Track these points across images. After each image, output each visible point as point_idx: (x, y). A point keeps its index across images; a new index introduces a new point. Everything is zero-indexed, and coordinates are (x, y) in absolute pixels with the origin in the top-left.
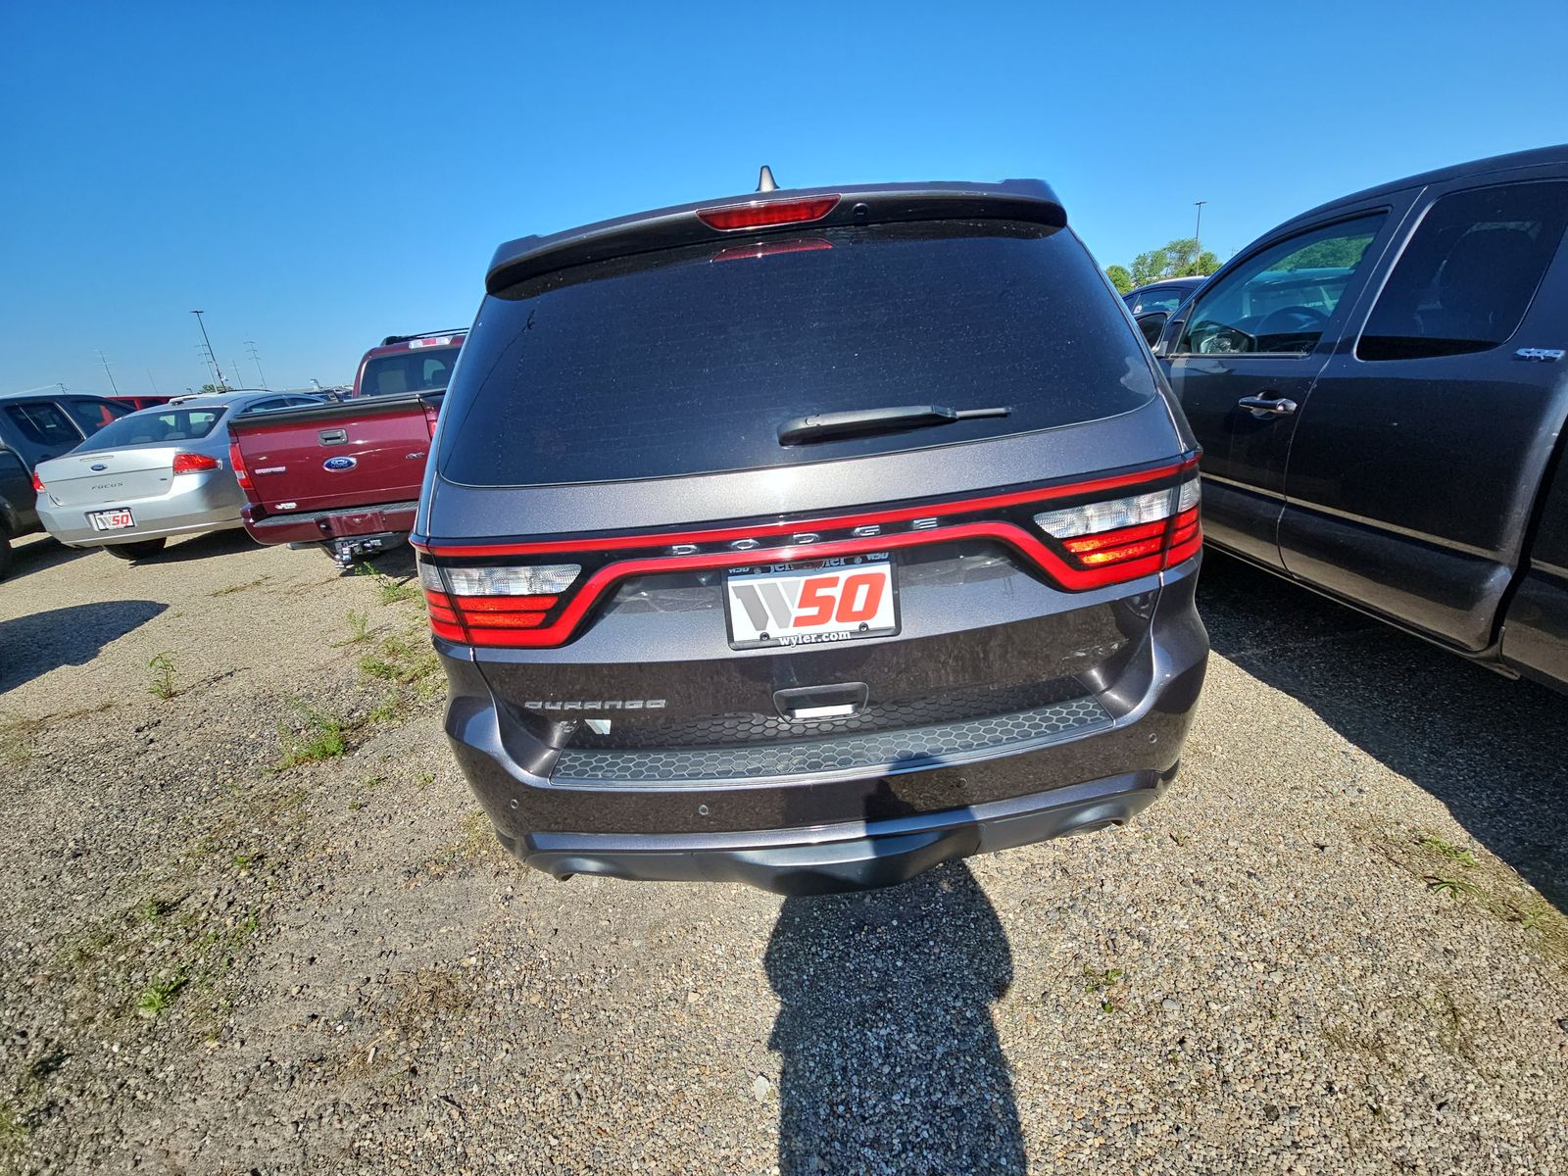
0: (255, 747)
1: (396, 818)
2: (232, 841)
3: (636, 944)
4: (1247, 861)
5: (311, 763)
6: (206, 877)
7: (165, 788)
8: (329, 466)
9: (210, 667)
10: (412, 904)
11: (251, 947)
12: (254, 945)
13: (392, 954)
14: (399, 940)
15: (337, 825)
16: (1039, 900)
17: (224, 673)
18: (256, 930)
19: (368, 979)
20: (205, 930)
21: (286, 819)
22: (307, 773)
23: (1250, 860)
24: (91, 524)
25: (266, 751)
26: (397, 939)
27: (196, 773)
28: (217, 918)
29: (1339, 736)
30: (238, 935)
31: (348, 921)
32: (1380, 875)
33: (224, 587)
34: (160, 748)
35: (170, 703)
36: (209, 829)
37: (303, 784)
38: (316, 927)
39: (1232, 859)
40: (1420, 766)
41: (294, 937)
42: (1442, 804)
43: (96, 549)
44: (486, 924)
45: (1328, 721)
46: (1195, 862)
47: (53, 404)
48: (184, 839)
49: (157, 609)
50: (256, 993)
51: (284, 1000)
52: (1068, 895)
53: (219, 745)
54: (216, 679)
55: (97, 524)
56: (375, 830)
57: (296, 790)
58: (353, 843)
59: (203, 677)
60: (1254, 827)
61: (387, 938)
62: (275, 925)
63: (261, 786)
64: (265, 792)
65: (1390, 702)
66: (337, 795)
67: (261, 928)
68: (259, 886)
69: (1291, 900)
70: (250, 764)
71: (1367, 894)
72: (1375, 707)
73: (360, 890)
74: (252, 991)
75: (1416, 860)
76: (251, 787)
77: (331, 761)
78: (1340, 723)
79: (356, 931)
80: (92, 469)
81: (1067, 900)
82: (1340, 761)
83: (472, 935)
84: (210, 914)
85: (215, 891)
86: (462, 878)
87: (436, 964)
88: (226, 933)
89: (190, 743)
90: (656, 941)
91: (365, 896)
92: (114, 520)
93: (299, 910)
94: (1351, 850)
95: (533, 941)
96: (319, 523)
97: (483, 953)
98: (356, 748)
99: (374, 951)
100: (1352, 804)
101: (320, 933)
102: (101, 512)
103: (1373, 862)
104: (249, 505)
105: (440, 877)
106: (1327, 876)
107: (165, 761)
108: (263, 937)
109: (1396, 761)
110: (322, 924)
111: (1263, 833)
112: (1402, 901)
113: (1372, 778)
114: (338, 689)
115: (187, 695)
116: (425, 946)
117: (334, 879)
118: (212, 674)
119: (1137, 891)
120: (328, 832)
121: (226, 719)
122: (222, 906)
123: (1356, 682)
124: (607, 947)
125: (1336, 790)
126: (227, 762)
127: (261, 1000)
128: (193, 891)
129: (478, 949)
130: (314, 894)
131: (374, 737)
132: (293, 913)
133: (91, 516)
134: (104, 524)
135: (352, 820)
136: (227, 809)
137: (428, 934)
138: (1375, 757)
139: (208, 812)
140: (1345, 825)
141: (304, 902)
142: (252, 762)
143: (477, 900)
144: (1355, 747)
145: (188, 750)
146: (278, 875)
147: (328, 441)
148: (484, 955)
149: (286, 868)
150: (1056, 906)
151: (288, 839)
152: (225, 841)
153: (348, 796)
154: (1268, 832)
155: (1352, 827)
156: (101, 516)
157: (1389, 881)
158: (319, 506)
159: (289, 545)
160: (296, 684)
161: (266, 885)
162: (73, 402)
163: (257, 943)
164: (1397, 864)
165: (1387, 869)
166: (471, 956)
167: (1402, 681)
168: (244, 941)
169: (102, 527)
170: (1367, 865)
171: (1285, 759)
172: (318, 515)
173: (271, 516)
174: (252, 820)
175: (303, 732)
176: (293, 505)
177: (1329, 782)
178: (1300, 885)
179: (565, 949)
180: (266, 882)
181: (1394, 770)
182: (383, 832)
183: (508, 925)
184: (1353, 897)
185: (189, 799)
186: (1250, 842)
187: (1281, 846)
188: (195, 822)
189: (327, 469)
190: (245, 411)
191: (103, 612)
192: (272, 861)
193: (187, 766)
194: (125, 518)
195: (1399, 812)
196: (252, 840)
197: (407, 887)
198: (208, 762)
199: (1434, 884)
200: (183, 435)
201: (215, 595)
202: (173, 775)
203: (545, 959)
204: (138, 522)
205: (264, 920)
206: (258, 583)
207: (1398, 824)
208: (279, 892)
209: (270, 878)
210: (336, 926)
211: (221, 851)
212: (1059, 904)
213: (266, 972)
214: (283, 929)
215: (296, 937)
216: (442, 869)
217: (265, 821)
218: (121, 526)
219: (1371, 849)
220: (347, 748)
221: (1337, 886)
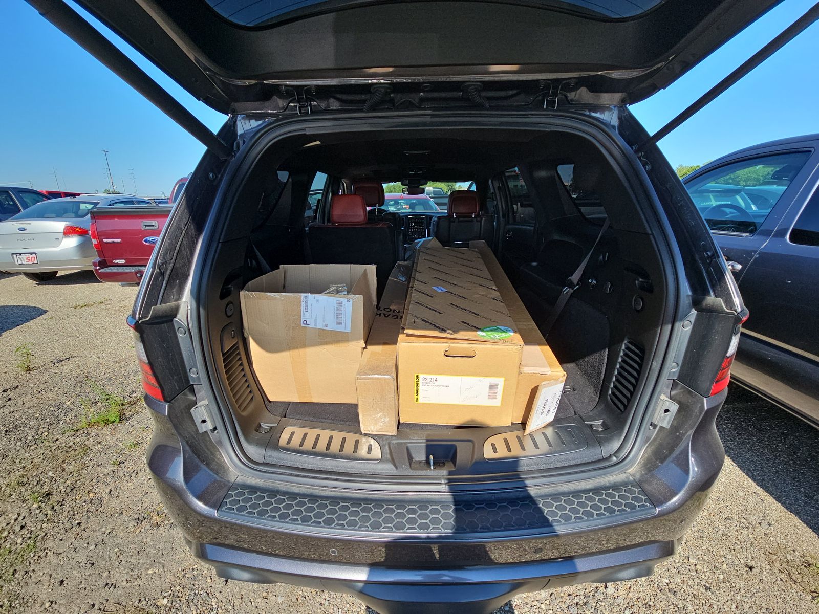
0: (68, 411)
1: (140, 474)
2: (34, 479)
3: (280, 600)
4: (703, 577)
5: (98, 426)
6: (13, 504)
7: (7, 434)
8: (146, 241)
9: (59, 353)
10: (134, 546)
11: (28, 564)
12: (30, 563)
13: (112, 587)
14: (120, 576)
15: (102, 475)
16: (562, 595)
17: (64, 358)
18: (33, 551)
19: (93, 605)
20: (5, 544)
21: (70, 467)
22: (93, 434)
23: (706, 576)
24: (14, 260)
25: (73, 415)
26: (119, 574)
27: (28, 426)
28: (13, 537)
29: (750, 480)
30: (22, 553)
31: (90, 554)
32: (786, 591)
33: (82, 303)
34: (13, 404)
35: (28, 375)
36: (24, 468)
37: (89, 442)
38: (69, 556)
39: (693, 574)
40: (801, 506)
41: (54, 561)
42: (817, 535)
43: (18, 274)
44: (180, 570)
45: (741, 467)
46: (668, 574)
47: (8, 192)
48: (7, 473)
49: (40, 312)
50: (25, 600)
51: (40, 610)
52: (582, 593)
53: (47, 407)
54: (59, 361)
55: (18, 260)
56: (125, 482)
57: (83, 446)
58: (108, 491)
59: (52, 359)
60: (704, 547)
61: (112, 572)
62: (45, 550)
63: (63, 439)
64: (64, 445)
65: (776, 457)
66: (107, 452)
67: (37, 550)
68: (42, 517)
69: (734, 610)
70: (61, 423)
71: (779, 605)
72: (768, 459)
73: (104, 529)
74: (23, 598)
75: (806, 579)
76: (57, 440)
77: (111, 426)
78: (749, 470)
79: (93, 564)
80: (19, 229)
81: (582, 597)
82: (754, 500)
83: (169, 577)
84: (9, 533)
85: (16, 516)
86: (172, 528)
87: (140, 600)
88: (16, 549)
89: (31, 404)
90: (294, 599)
91: (105, 535)
92: (27, 259)
93: (61, 540)
94: (768, 571)
95: (209, 589)
96: (136, 273)
97: (174, 595)
98: (127, 419)
99: (101, 583)
100: (765, 534)
101: (71, 561)
102: (20, 254)
103: (781, 580)
104: (98, 259)
105: (158, 525)
106: (755, 591)
107: (13, 414)
108: (36, 558)
109: (787, 502)
110: (74, 554)
111: (711, 553)
112: (798, 610)
113: (775, 514)
114: (128, 376)
115: (39, 370)
116: (136, 583)
117: (89, 518)
118: (58, 357)
119: (630, 595)
120: (94, 481)
121: (56, 390)
122: (17, 529)
123: (753, 440)
124: (259, 600)
125: (754, 522)
126: (48, 420)
127: (27, 606)
128: (4, 512)
129: (170, 592)
130: (74, 528)
131: (142, 412)
132: (57, 542)
133: (15, 256)
134: (22, 261)
135: (112, 473)
136: (37, 453)
137: (139, 573)
138: (775, 498)
139: (27, 455)
140: (762, 551)
141: (67, 534)
142: (62, 422)
143: (178, 548)
144: (762, 489)
145: (28, 408)
146: (56, 510)
147: (147, 227)
148: (174, 597)
149: (61, 505)
150: (575, 601)
151: (68, 482)
152: (30, 479)
153: (114, 454)
154: (714, 553)
155: (767, 552)
156: (20, 256)
157: (791, 595)
158: (138, 264)
159: (120, 283)
160: (104, 370)
161: (46, 517)
162: (19, 192)
163: (32, 562)
164: (795, 582)
165: (790, 586)
166: (165, 597)
167: (780, 441)
168: (25, 558)
169: (20, 262)
170: (778, 582)
171: (719, 495)
172: (137, 268)
173: (110, 266)
174: (51, 465)
175: (99, 404)
176: (123, 261)
177: (749, 516)
178: (739, 598)
179: (230, 598)
180: (46, 515)
181: (787, 508)
182: (129, 484)
183: (195, 572)
184: (771, 608)
185: (19, 443)
186: (704, 560)
187: (725, 565)
188: (17, 461)
189: (144, 243)
190: (110, 205)
191: (11, 311)
192: (55, 498)
193: (24, 419)
194: (33, 258)
195: (793, 541)
196: (47, 480)
197: (134, 531)
198: (37, 418)
199: (816, 597)
200: (73, 215)
201: (76, 307)
202: (14, 425)
203: (215, 607)
204: (40, 262)
205: (39, 544)
206: (101, 303)
207: (794, 551)
208: (52, 524)
209: (49, 512)
210: (81, 557)
211: (27, 485)
212: (577, 600)
213: (33, 585)
214: (49, 554)
215: (55, 561)
216: (160, 519)
217: (58, 467)
218: (31, 263)
219: (779, 570)
220: (122, 418)
221: (761, 599)
